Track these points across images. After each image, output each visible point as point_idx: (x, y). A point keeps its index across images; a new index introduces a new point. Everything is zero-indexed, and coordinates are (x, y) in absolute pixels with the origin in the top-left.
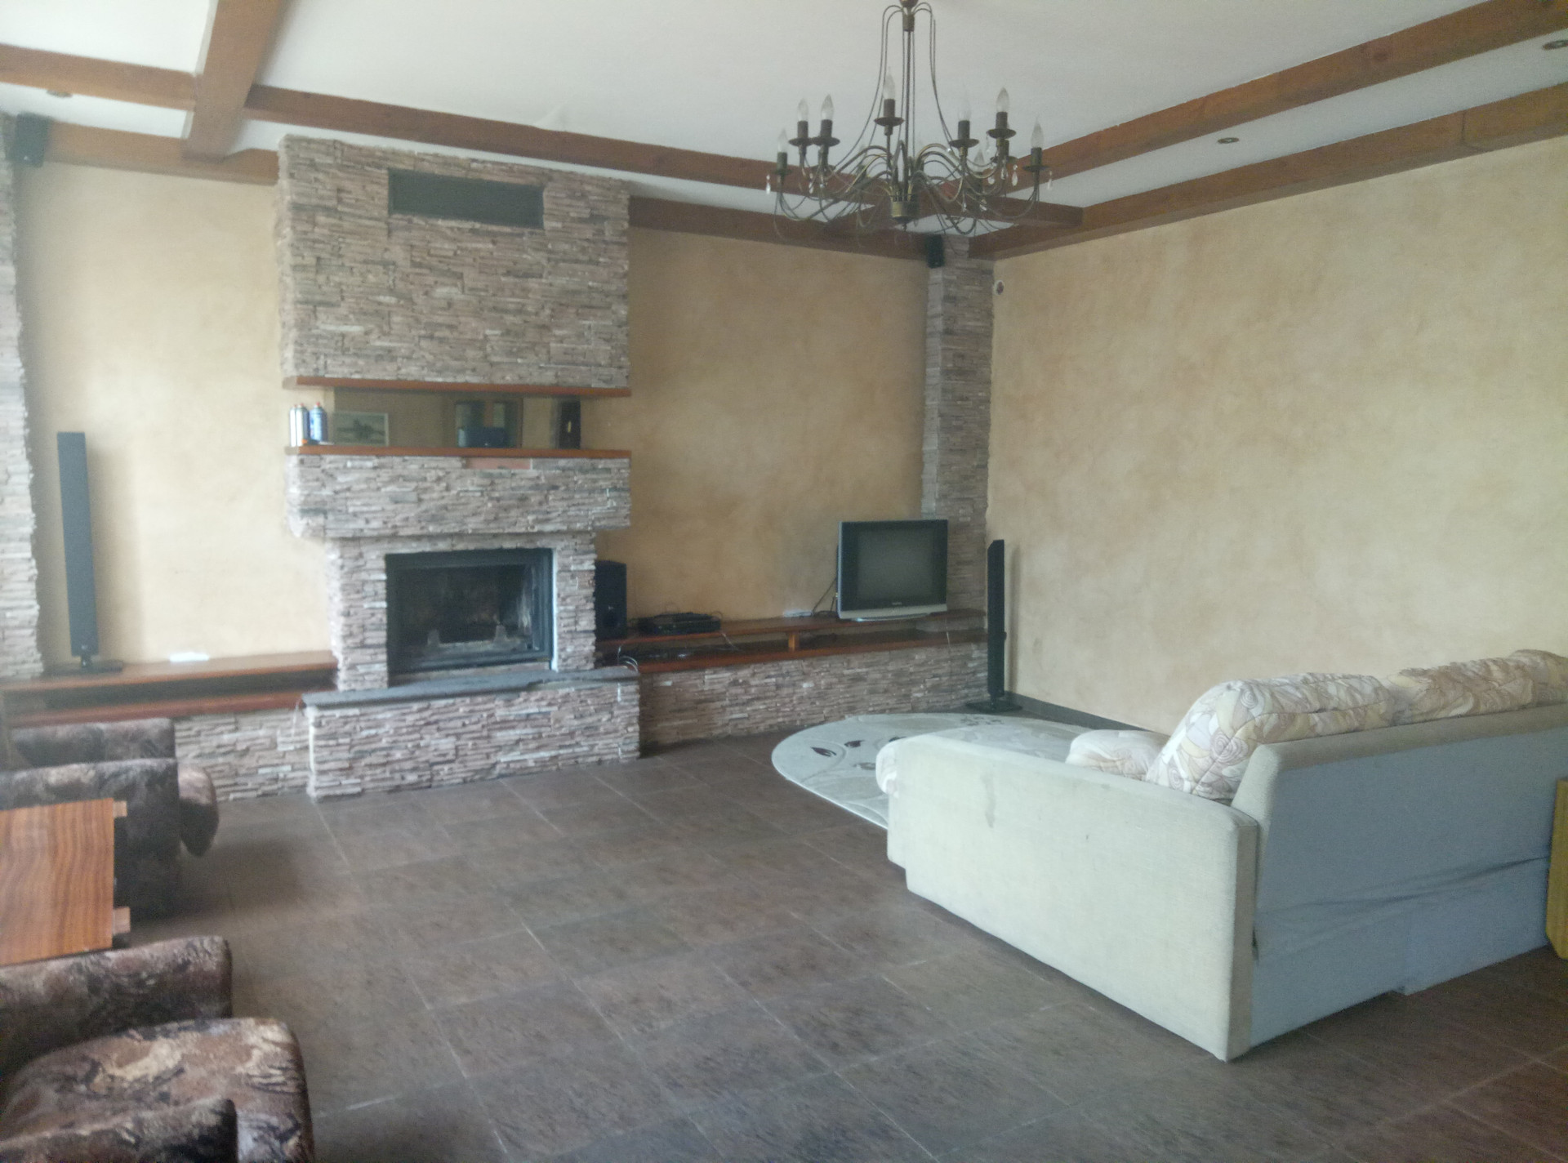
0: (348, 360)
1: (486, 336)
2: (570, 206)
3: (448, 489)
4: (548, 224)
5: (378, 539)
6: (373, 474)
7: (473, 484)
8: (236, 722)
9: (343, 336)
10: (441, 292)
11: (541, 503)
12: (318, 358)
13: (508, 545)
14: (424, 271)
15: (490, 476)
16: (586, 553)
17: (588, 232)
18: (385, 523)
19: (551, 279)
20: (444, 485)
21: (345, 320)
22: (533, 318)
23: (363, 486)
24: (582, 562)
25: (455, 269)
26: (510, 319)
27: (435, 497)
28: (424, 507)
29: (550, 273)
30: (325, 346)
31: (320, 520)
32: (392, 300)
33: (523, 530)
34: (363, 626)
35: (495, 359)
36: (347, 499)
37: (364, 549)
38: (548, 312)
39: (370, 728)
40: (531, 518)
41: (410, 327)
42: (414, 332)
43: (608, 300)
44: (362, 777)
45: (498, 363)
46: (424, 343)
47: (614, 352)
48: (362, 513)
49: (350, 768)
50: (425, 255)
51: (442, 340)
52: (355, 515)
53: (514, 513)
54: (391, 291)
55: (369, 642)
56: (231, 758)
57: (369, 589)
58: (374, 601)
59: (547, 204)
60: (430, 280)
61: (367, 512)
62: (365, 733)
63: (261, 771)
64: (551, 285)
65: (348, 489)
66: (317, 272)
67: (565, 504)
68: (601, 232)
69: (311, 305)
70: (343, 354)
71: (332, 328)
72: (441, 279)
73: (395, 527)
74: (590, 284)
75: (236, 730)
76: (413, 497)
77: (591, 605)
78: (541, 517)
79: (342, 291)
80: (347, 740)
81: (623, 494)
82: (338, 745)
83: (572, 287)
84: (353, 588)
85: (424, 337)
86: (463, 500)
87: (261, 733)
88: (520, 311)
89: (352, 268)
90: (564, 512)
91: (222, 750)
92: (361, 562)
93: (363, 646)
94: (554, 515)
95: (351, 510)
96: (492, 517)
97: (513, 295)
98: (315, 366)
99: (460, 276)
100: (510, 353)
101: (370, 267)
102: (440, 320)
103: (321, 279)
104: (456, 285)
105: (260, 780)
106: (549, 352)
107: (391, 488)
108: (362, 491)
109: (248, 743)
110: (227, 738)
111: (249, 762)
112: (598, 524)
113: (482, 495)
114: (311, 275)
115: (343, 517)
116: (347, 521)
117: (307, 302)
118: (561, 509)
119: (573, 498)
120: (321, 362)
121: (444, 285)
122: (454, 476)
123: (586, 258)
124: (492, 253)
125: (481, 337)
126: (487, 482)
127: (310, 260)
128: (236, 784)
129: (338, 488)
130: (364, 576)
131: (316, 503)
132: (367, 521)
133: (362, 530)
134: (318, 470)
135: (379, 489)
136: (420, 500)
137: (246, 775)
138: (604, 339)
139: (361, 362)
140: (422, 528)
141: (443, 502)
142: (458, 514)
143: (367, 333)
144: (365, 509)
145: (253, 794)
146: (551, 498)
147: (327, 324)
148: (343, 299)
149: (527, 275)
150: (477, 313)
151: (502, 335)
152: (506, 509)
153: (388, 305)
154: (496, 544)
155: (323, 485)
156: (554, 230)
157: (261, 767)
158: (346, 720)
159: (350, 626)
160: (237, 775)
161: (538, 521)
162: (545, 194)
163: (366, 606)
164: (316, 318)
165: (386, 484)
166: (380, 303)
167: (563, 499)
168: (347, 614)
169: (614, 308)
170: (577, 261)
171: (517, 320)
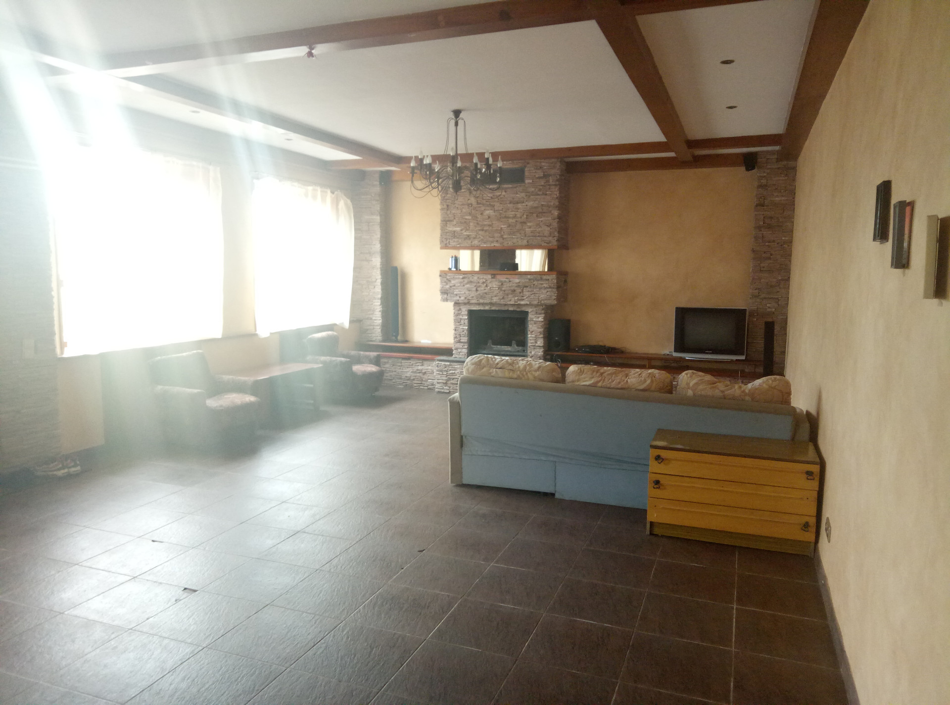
0: (456, 240)
1: (501, 228)
2: (536, 172)
3: (486, 286)
4: (527, 181)
5: (465, 304)
6: (462, 281)
7: (495, 285)
8: (422, 363)
9: (454, 232)
10: (487, 212)
11: (520, 293)
12: (447, 240)
13: (511, 309)
14: (481, 205)
15: (501, 281)
16: (540, 314)
17: (542, 182)
18: (465, 298)
19: (527, 203)
20: (485, 285)
21: (455, 226)
22: (519, 219)
23: (459, 285)
24: (538, 318)
25: (492, 204)
26: (511, 221)
27: (482, 289)
28: (478, 293)
29: (526, 201)
30: (449, 236)
31: (446, 296)
32: (470, 217)
33: (513, 303)
34: (460, 335)
35: (505, 236)
36: (454, 289)
37: (461, 307)
38: (525, 216)
39: (453, 370)
40: (516, 298)
41: (475, 226)
42: (477, 229)
43: (550, 209)
44: (450, 387)
45: (506, 238)
46: (480, 232)
47: (551, 230)
48: (459, 294)
49: (446, 383)
50: (481, 200)
51: (486, 231)
52: (456, 295)
53: (510, 296)
54: (470, 214)
55: (461, 341)
56: (421, 375)
57: (462, 322)
58: (464, 326)
59: (527, 174)
60: (483, 208)
61: (460, 294)
62: (451, 372)
63: (429, 381)
64: (527, 205)
65: (454, 286)
66: (447, 210)
67: (530, 293)
68: (548, 181)
69: (445, 222)
70: (454, 238)
71: (451, 229)
72: (487, 208)
73: (469, 300)
74: (542, 203)
75: (422, 365)
76: (474, 289)
77: (542, 336)
78: (520, 298)
79: (454, 216)
80: (446, 373)
81: (553, 290)
82: (442, 374)
83: (535, 205)
84: (458, 321)
85: (479, 230)
86: (492, 291)
87: (430, 367)
88: (515, 217)
89: (457, 207)
90: (529, 296)
91: (418, 371)
92: (460, 312)
93: (459, 342)
94: (525, 297)
95: (455, 293)
96: (501, 297)
97: (512, 211)
98: (445, 243)
99: (493, 206)
100: (510, 234)
101: (464, 206)
102: (486, 223)
103: (449, 212)
104: (492, 210)
105: (428, 383)
106: (525, 232)
107: (468, 286)
108: (459, 286)
109: (426, 371)
110: (420, 368)
111: (426, 377)
112: (543, 302)
113: (498, 289)
114: (446, 211)
115: (452, 295)
116: (454, 297)
117: (444, 221)
118: (528, 295)
119: (533, 291)
120: (448, 241)
121: (488, 210)
122: (488, 282)
123: (541, 193)
124: (505, 196)
125: (500, 229)
126: (500, 284)
127: (445, 206)
128: (421, 383)
129: (451, 285)
130: (461, 317)
131: (444, 290)
132: (460, 297)
133: (458, 300)
134: (445, 279)
135: (464, 286)
136: (477, 290)
137: (425, 381)
138: (547, 226)
139: (460, 241)
140: (477, 301)
141: (485, 291)
142: (490, 296)
143: (462, 230)
144: (459, 293)
145: (426, 388)
146: (524, 290)
147: (451, 228)
148: (455, 218)
149: (518, 203)
150: (499, 219)
151: (508, 227)
152: (507, 295)
153: (469, 219)
154: (506, 308)
155: (447, 284)
156: (529, 183)
157: (429, 379)
158: (446, 366)
159: (456, 334)
160: (422, 380)
161: (518, 300)
162: (526, 169)
163: (461, 328)
164: (446, 226)
165: (467, 284)
166: (466, 219)
167: (529, 291)
168: (455, 330)
169: (552, 212)
170: (538, 195)
171: (514, 221)
